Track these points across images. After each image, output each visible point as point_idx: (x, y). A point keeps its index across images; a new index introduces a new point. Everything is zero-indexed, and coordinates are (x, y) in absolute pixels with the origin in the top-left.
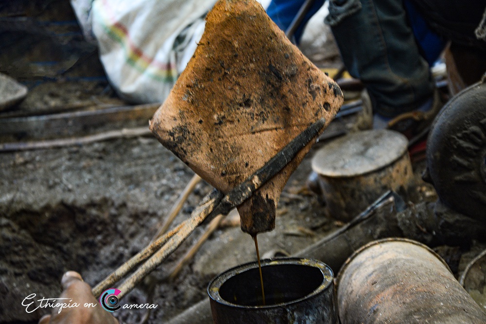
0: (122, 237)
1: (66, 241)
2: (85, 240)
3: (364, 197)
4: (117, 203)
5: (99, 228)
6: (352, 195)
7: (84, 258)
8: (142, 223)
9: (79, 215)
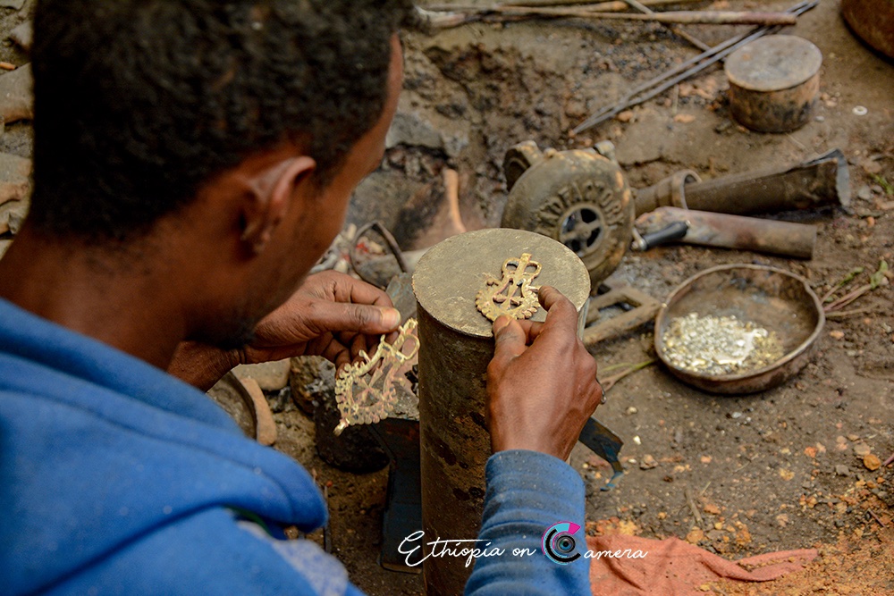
0: (527, 90)
1: (471, 81)
2: (489, 82)
3: (771, 109)
4: (525, 55)
5: (505, 75)
6: (761, 106)
7: (488, 101)
8: (548, 81)
9: (485, 58)
